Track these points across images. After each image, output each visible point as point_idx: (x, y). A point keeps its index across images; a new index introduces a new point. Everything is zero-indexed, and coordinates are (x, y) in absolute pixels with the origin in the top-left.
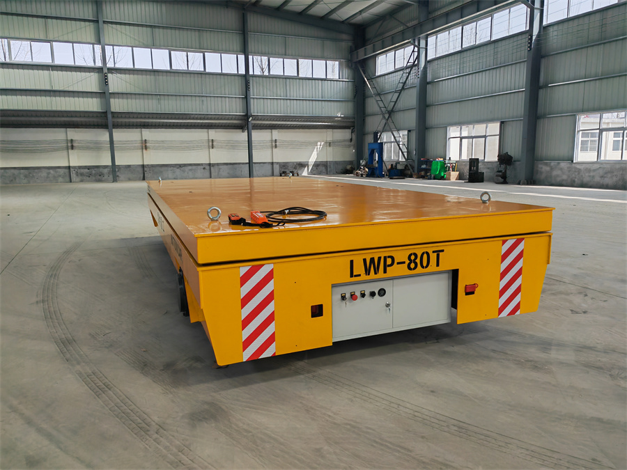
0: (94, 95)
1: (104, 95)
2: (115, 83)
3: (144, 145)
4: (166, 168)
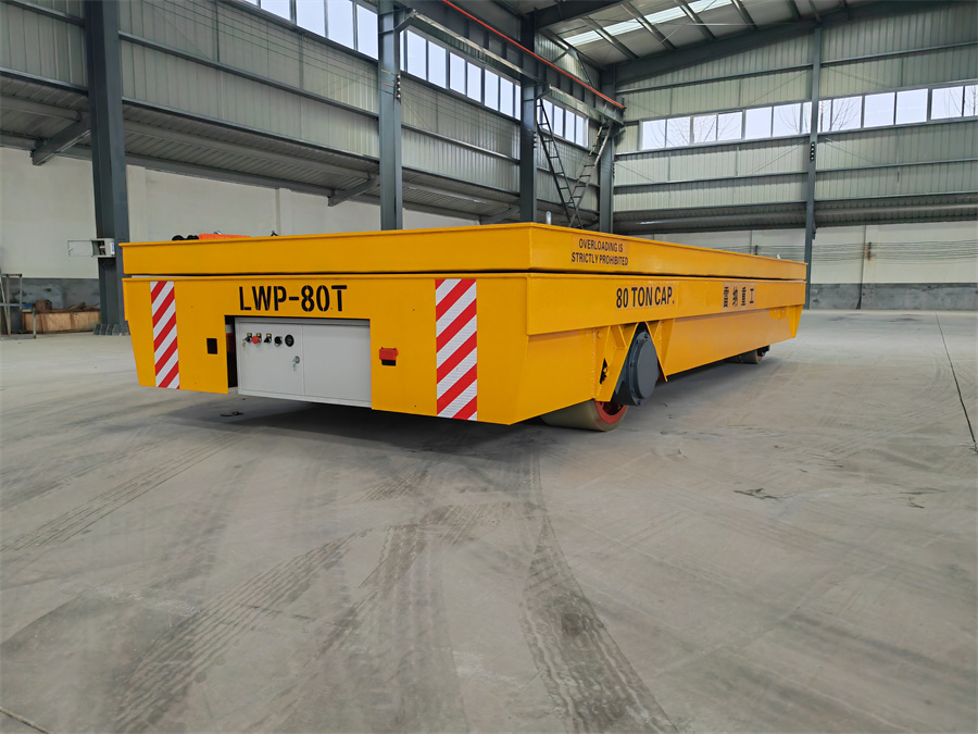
0: (793, 178)
1: (808, 176)
2: (827, 156)
3: (867, 252)
4: (902, 290)
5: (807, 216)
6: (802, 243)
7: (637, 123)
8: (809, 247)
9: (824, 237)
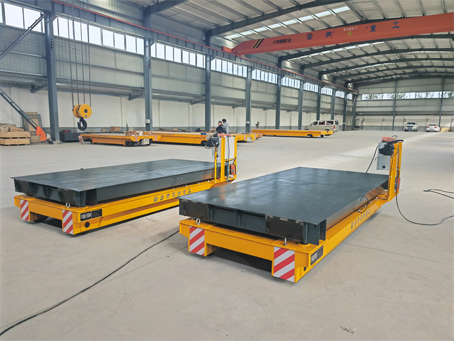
5: (394, 114)
6: (392, 118)
7: (361, 95)
8: (394, 119)
9: (397, 117)
